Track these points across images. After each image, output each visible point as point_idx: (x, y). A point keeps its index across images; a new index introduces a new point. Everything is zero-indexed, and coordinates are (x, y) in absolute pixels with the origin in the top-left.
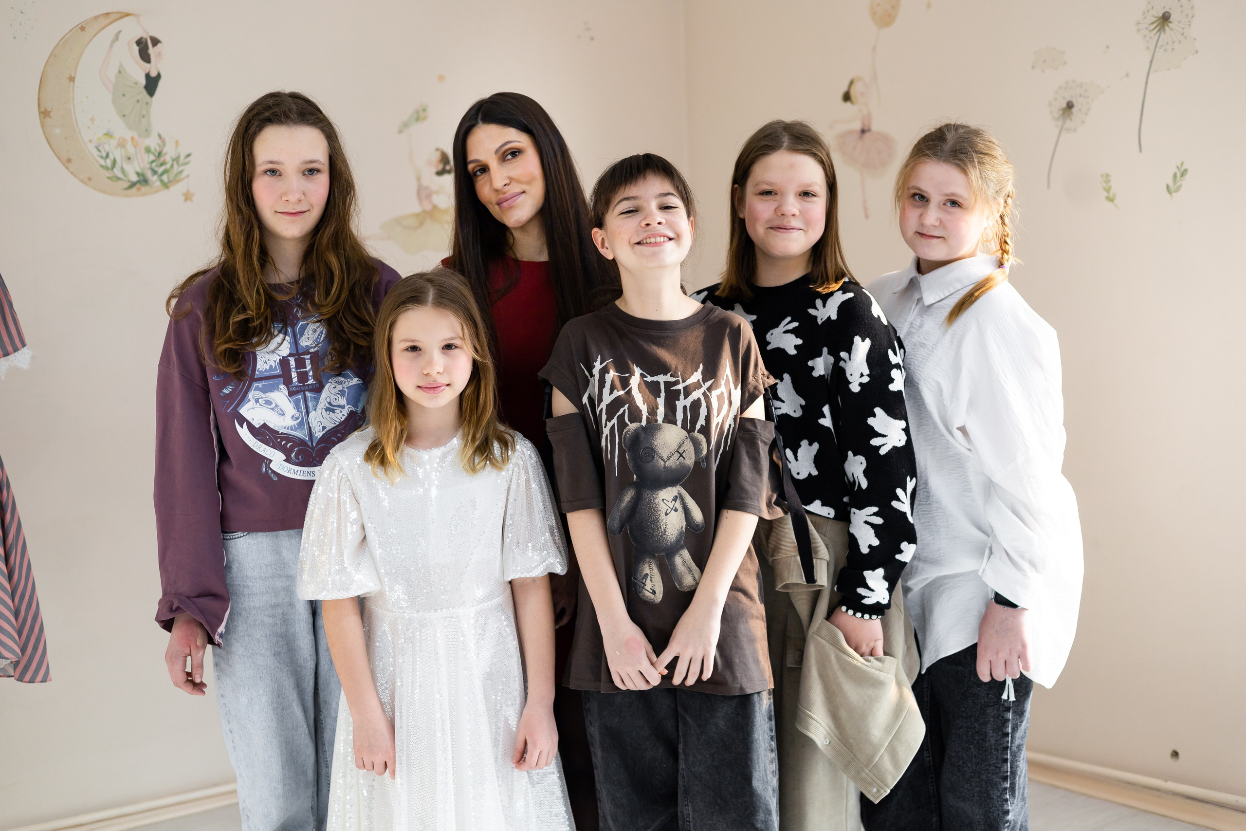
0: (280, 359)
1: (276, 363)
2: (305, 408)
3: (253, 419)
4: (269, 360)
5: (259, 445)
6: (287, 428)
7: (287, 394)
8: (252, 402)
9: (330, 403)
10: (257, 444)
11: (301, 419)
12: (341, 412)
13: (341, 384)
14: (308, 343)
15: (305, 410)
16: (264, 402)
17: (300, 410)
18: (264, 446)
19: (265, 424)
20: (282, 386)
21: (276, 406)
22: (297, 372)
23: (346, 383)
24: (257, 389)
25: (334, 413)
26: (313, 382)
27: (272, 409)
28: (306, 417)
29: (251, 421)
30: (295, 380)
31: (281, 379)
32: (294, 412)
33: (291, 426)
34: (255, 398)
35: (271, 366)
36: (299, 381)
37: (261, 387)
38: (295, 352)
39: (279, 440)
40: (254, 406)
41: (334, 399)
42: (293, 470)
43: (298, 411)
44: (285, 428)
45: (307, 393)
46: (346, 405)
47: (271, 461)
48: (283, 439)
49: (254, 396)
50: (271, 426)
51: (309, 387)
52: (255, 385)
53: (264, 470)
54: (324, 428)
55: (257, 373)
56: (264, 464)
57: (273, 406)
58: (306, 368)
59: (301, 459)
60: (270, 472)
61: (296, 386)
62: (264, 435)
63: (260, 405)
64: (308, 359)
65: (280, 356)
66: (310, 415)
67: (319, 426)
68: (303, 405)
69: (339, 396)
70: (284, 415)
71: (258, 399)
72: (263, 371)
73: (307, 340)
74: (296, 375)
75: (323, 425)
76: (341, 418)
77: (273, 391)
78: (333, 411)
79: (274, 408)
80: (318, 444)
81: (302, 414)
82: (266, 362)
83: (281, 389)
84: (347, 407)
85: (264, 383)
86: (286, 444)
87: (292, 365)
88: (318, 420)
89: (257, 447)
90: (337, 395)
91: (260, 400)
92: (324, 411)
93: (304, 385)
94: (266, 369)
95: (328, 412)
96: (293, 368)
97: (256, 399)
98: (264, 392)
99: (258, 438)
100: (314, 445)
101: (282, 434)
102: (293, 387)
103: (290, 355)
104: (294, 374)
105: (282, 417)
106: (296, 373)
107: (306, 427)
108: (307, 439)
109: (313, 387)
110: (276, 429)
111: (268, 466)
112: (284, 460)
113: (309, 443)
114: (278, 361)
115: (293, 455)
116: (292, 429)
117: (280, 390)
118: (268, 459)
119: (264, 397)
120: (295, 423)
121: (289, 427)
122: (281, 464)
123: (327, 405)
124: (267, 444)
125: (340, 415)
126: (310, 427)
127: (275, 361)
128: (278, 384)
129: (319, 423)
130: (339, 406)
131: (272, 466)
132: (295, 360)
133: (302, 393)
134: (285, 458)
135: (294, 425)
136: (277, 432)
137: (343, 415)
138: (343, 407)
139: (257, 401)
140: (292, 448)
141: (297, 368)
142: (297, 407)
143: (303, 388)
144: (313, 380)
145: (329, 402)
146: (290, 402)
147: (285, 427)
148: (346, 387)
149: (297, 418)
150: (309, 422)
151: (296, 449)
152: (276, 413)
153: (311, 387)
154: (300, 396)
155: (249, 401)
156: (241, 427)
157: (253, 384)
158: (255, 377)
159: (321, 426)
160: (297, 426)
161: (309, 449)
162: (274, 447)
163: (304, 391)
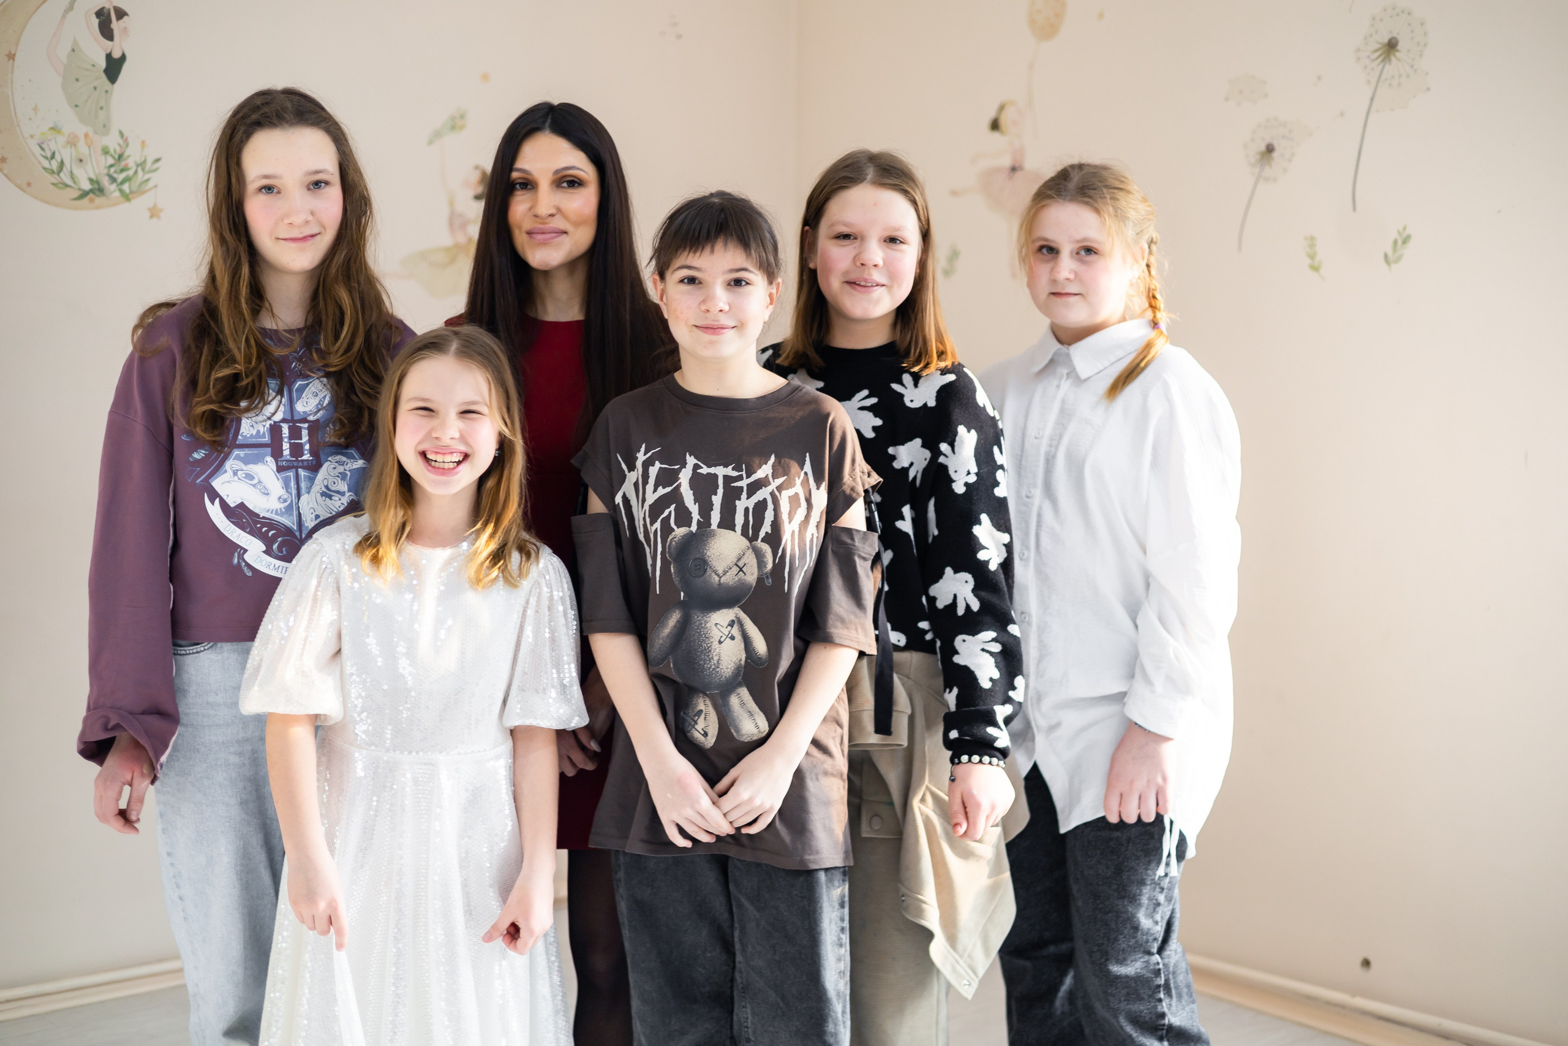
0: (270, 425)
1: (266, 428)
2: (296, 489)
3: (228, 495)
5: (232, 529)
6: (270, 511)
7: (275, 468)
8: (230, 473)
9: (327, 487)
10: (230, 527)
11: (289, 502)
12: (340, 499)
13: (343, 465)
14: (307, 409)
15: (296, 492)
16: (244, 475)
17: (289, 490)
18: (239, 531)
19: (242, 503)
20: (269, 459)
21: (260, 482)
22: (290, 443)
23: (349, 464)
24: (238, 458)
25: (331, 499)
26: (309, 457)
27: (254, 486)
28: (297, 501)
29: (225, 498)
30: (286, 452)
31: (269, 450)
32: (281, 492)
33: (277, 510)
34: (234, 469)
35: (258, 431)
36: (292, 455)
37: (242, 455)
38: (289, 418)
39: (259, 526)
40: (231, 480)
41: (333, 483)
42: (273, 565)
43: (287, 491)
44: (268, 511)
45: (300, 470)
46: (347, 492)
47: (246, 551)
48: (264, 525)
49: (233, 466)
50: (251, 507)
51: (303, 463)
52: (236, 452)
53: (236, 561)
54: (317, 517)
55: (240, 437)
56: (236, 554)
57: (255, 481)
58: (301, 440)
59: (285, 552)
60: (244, 564)
61: (288, 461)
62: (241, 517)
63: (239, 479)
64: (304, 428)
65: (271, 422)
66: (302, 498)
67: (312, 513)
68: (294, 485)
69: (339, 479)
70: (268, 494)
71: (237, 470)
72: (248, 436)
73: (306, 404)
74: (288, 447)
75: (317, 513)
76: (340, 507)
77: (257, 464)
78: (330, 497)
79: (256, 484)
80: (308, 535)
81: (292, 497)
82: (252, 426)
83: (267, 462)
84: (347, 494)
85: (247, 451)
86: (267, 532)
87: (285, 434)
88: (311, 505)
89: (229, 532)
90: (337, 478)
91: (239, 473)
92: (319, 495)
93: (297, 460)
94: (252, 434)
95: (324, 498)
96: (286, 437)
97: (234, 470)
98: (246, 464)
99: (232, 520)
100: (303, 536)
101: (264, 518)
102: (283, 461)
103: (284, 420)
104: (286, 446)
105: (266, 497)
106: (288, 445)
107: (295, 513)
108: (295, 528)
109: (308, 464)
110: (257, 511)
111: (241, 557)
112: (264, 552)
113: (297, 534)
114: (268, 427)
115: (275, 546)
116: (277, 513)
117: (265, 463)
118: (242, 548)
119: (244, 469)
120: (283, 506)
121: (273, 510)
122: (259, 556)
123: (324, 489)
124: (243, 528)
125: (338, 503)
126: (300, 514)
127: (264, 427)
128: (265, 455)
129: (312, 511)
130: (338, 492)
131: (246, 557)
132: (290, 428)
133: (294, 470)
134: (264, 548)
135: (281, 509)
136: (257, 515)
137: (342, 503)
138: (343, 493)
139: (235, 473)
140: (275, 537)
141: (291, 437)
142: (286, 486)
143: (295, 464)
144: (309, 455)
145: (326, 484)
146: (278, 479)
148: (348, 469)
149: (285, 501)
150: (299, 507)
151: (279, 539)
152: (258, 491)
153: (305, 464)
154: (291, 473)
155: (226, 471)
156: (213, 503)
157: (233, 451)
158: (237, 443)
159: (314, 514)
160: (284, 510)
161: (297, 542)
162: (251, 533)
163: (297, 468)
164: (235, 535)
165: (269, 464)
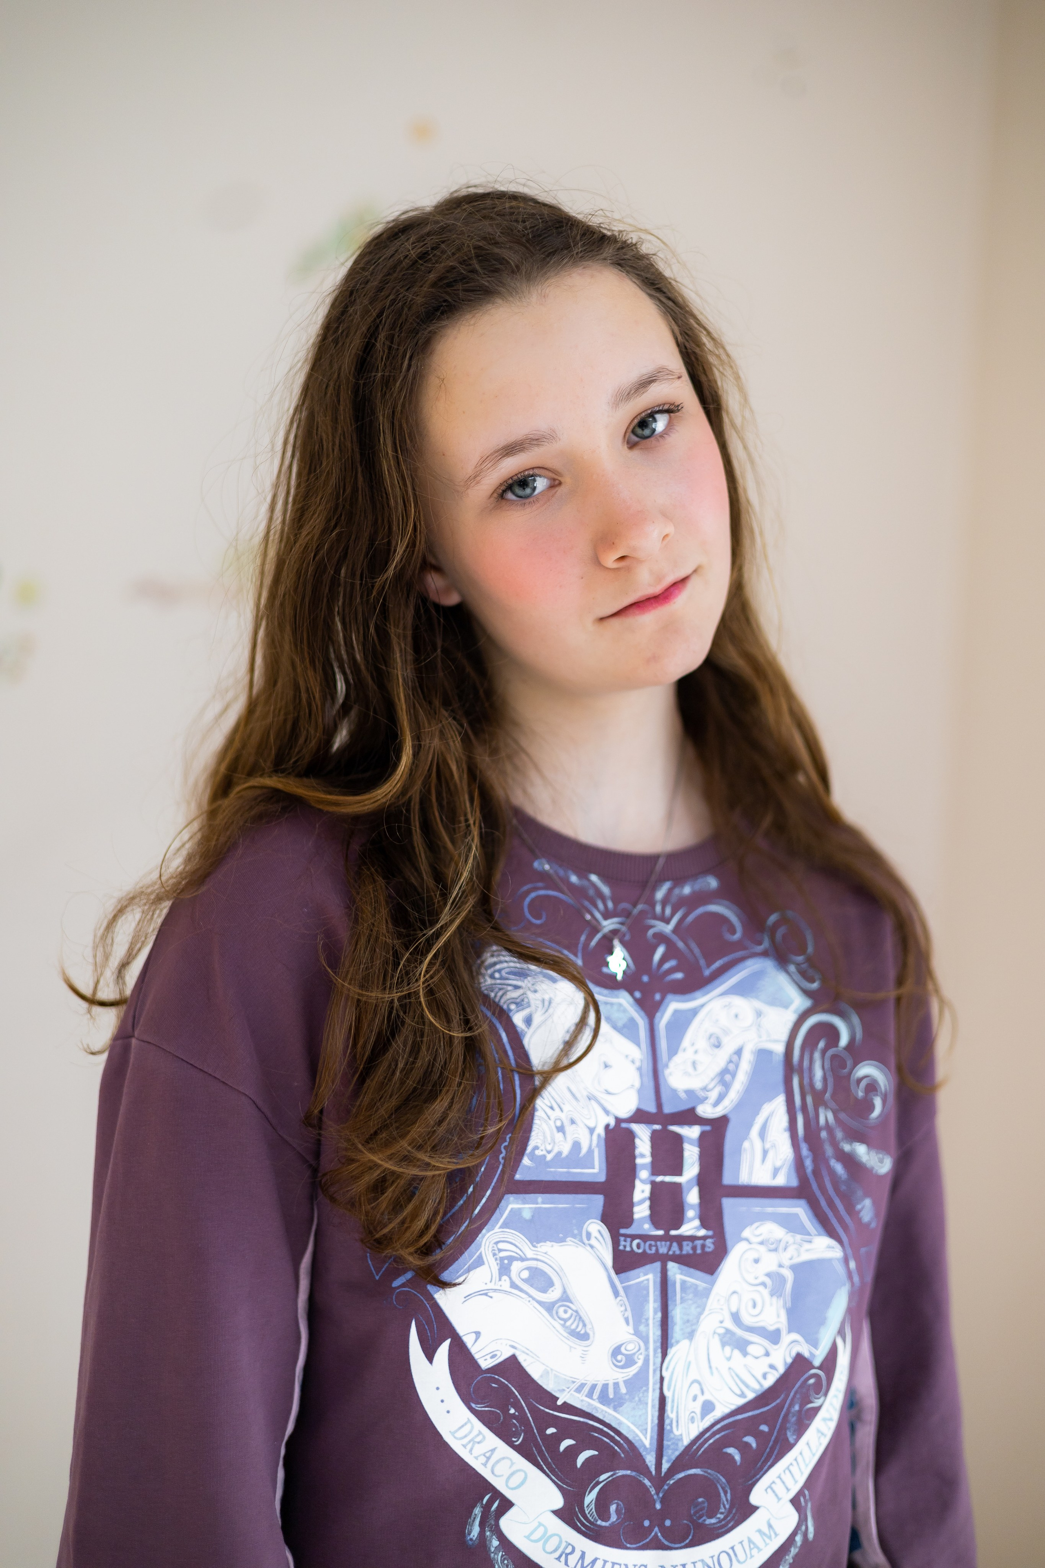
0: (607, 1127)
1: (595, 1137)
2: (658, 1323)
3: (478, 1334)
4: (573, 1122)
5: (475, 1432)
6: (586, 1390)
7: (608, 1258)
8: (491, 1265)
9: (736, 1317)
10: (467, 1428)
11: (640, 1363)
12: (767, 1354)
13: (776, 1250)
14: (695, 1084)
15: (659, 1333)
16: (525, 1274)
17: (642, 1328)
18: (492, 1440)
19: (513, 1358)
20: (596, 1228)
21: (565, 1298)
22: (653, 1183)
23: (791, 1250)
24: (514, 1222)
25: (745, 1354)
26: (697, 1229)
27: (549, 1307)
28: (659, 1360)
29: (468, 1340)
30: (642, 1211)
31: (598, 1200)
32: (623, 1333)
33: (605, 1387)
34: (503, 1254)
35: (576, 1145)
36: (655, 1218)
37: (527, 1215)
38: (652, 1108)
39: (551, 1431)
40: (491, 1286)
41: (750, 1304)
42: (577, 1554)
43: (637, 1333)
44: (579, 1390)
45: (672, 1266)
46: (784, 1332)
47: (506, 1505)
48: (566, 1429)
49: (501, 1246)
50: (535, 1371)
51: (681, 1247)
52: (512, 1204)
53: (475, 1531)
54: (708, 1407)
55: (526, 1161)
56: (478, 1511)
57: (554, 1294)
58: (679, 1173)
59: (614, 1518)
60: (495, 1543)
61: (645, 1238)
62: (504, 1399)
63: (513, 1285)
64: (691, 1142)
65: (607, 1112)
66: (671, 1352)
67: (695, 1398)
68: (655, 1313)
69: (765, 1292)
70: (584, 1337)
71: (511, 1259)
72: (549, 1157)
73: (690, 1069)
74: (647, 1194)
75: (706, 1396)
76: (765, 1376)
77: (562, 1240)
78: (742, 1346)
79: (553, 1304)
80: (678, 1464)
81: (647, 1349)
82: (561, 1129)
83: (589, 1235)
84: (787, 1338)
85: (541, 1202)
86: (573, 1452)
87: (642, 1156)
88: (693, 1375)
89: (465, 1441)
90: (761, 1288)
91: (516, 1266)
92: (716, 1342)
93: (667, 1238)
94: (559, 1153)
95: (728, 1349)
96: (644, 1166)
97: (502, 1259)
98: (535, 1239)
99: (478, 1407)
100: (665, 1466)
101: (567, 1408)
102: (633, 1237)
103: (640, 1116)
104: (641, 1191)
105: (579, 1346)
106: (648, 1188)
107: (652, 1397)
108: (647, 1443)
109: (694, 1248)
110: (549, 1385)
111: (491, 1521)
112: (555, 1512)
113: (650, 1460)
114: (601, 1131)
115: (590, 1498)
116: (604, 1398)
117: (585, 1239)
118: (497, 1494)
119: (530, 1254)
120: (621, 1376)
121: (594, 1387)
122: (540, 1524)
123: (729, 1324)
124: (503, 1432)
125: (761, 1366)
126: (662, 1400)
127: (592, 1131)
128: (585, 1216)
129: (695, 1389)
130: (761, 1331)
131: (507, 1524)
132: (655, 1138)
133: (657, 1265)
134: (558, 1501)
135: (616, 1385)
136: (550, 1399)
137: (772, 1367)
138: (774, 1337)
139: (504, 1269)
140: (593, 1468)
141: (656, 1169)
142: (637, 1318)
143: (663, 1250)
144: (697, 1223)
145: (734, 1310)
146: (616, 1294)
147: (582, 1386)
148: (787, 1263)
149: (630, 1361)
150: (662, 1379)
151: (603, 1477)
152: (557, 1324)
153: (687, 1248)
154: (650, 1276)
155: (480, 1262)
156: (430, 1355)
157: (503, 1203)
158: (518, 1177)
159: (701, 1399)
160: (623, 1390)
161: (647, 1482)
162: (524, 1451)
163: (664, 1259)
164: (479, 1449)
165: (593, 1242)
